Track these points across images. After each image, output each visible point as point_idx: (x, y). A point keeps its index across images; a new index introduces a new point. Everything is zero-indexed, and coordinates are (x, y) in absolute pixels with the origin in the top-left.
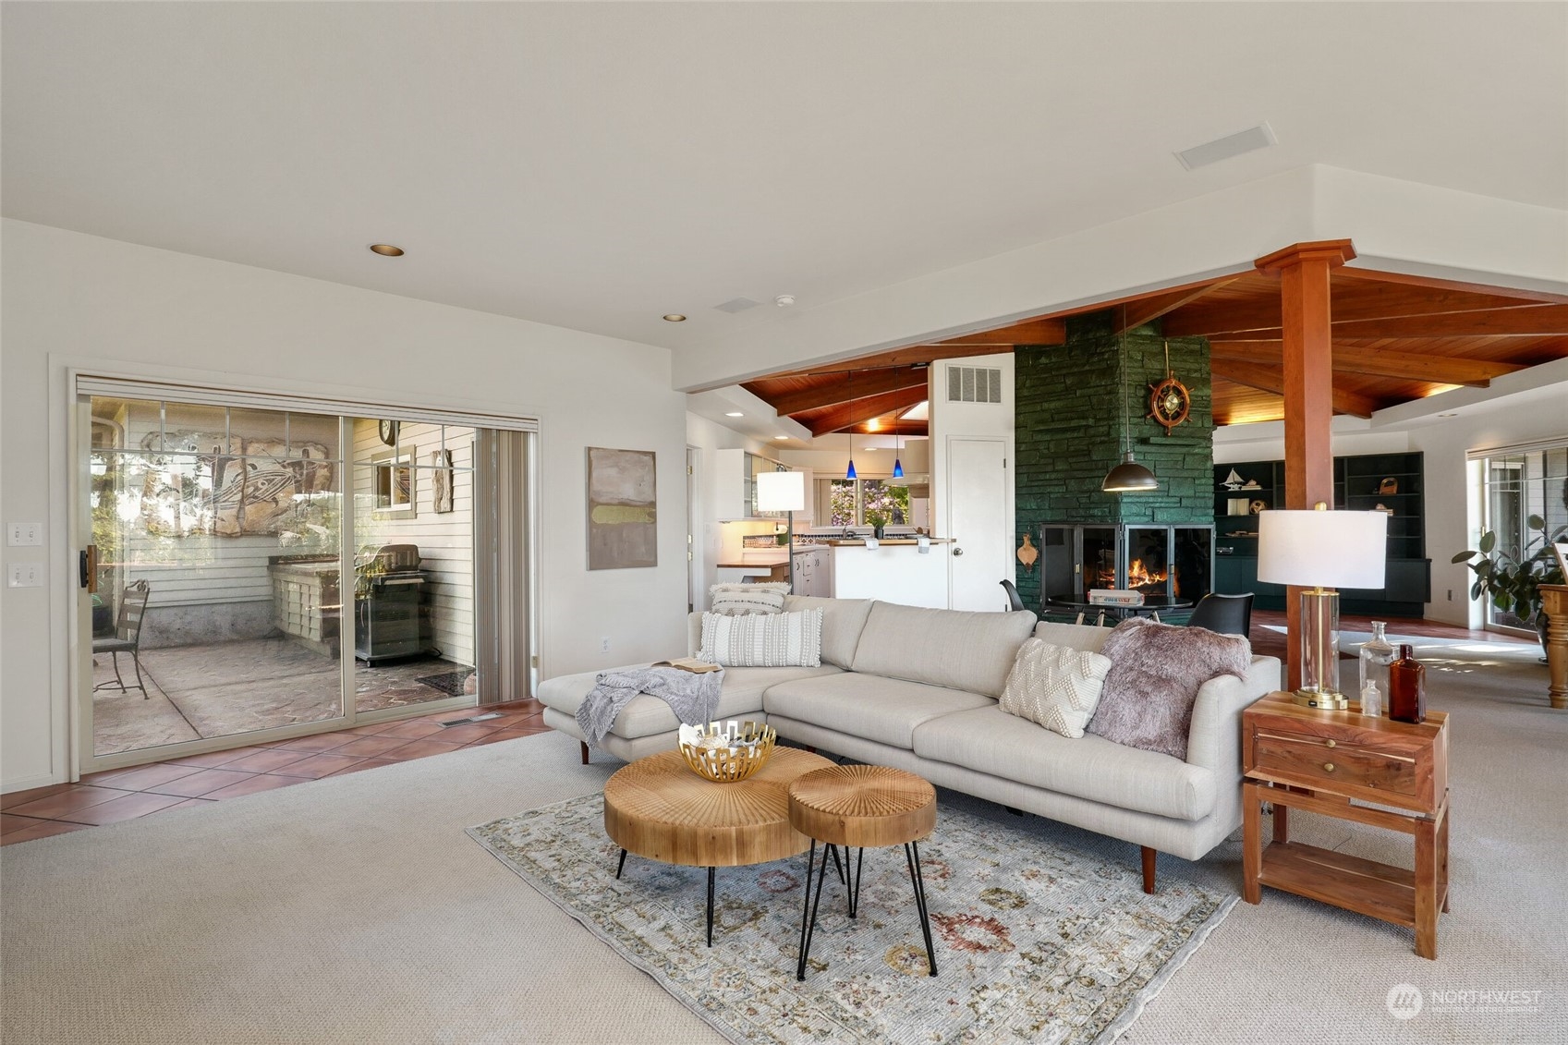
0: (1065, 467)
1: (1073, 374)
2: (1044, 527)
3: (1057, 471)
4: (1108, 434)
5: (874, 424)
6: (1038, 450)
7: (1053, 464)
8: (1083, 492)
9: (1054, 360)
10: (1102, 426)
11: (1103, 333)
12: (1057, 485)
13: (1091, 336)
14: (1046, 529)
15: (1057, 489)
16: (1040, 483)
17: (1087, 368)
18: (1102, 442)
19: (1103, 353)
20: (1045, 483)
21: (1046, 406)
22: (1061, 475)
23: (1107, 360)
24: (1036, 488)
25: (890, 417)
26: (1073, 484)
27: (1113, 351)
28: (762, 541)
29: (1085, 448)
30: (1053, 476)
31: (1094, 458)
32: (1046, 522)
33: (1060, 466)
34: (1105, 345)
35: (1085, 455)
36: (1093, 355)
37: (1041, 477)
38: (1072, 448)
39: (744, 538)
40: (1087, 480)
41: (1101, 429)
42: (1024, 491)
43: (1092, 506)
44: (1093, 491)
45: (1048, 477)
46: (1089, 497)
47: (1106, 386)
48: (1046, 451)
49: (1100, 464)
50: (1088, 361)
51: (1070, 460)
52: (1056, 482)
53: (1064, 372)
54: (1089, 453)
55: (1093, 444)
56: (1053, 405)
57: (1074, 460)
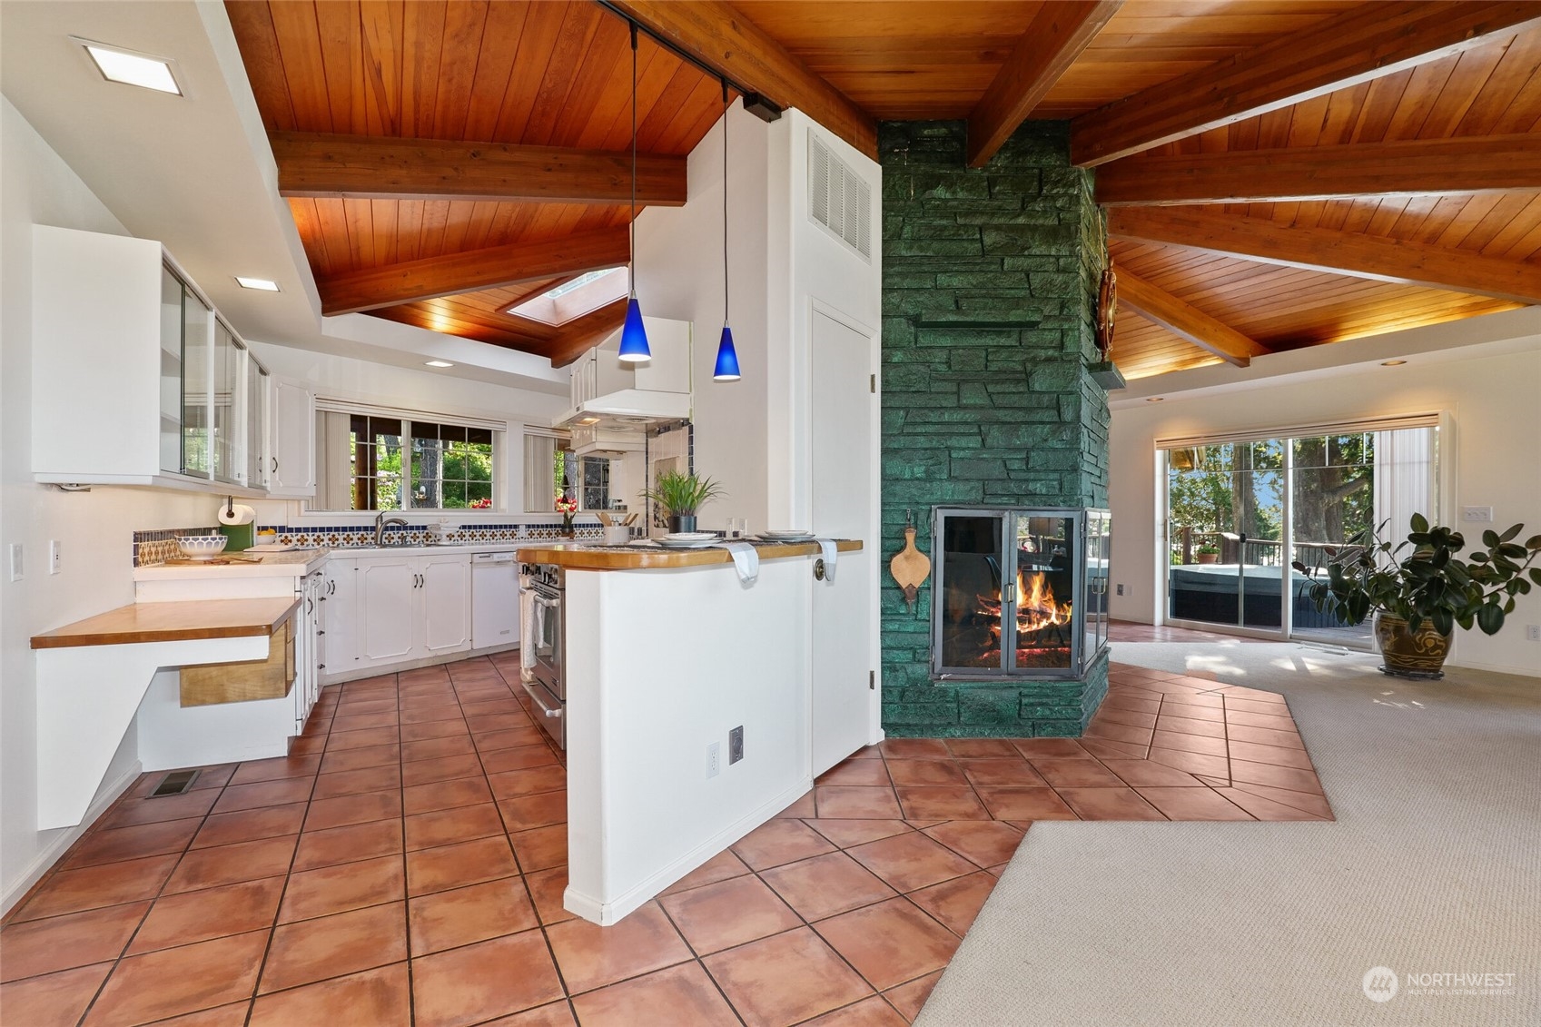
0: (981, 400)
1: (998, 228)
2: (941, 515)
3: (965, 408)
4: (1062, 346)
5: (440, 314)
6: (927, 364)
7: (958, 393)
8: (1018, 449)
9: (961, 195)
10: (1050, 330)
11: (1051, 160)
12: (963, 434)
13: (1030, 161)
14: (946, 518)
15: (963, 442)
16: (930, 429)
17: (1021, 220)
18: (1049, 360)
19: (1054, 198)
20: (944, 429)
21: (943, 280)
22: (970, 416)
23: (1061, 209)
24: (922, 439)
25: (485, 300)
26: (996, 436)
27: (1071, 196)
28: (196, 547)
29: (1019, 368)
30: (957, 416)
31: (1037, 387)
32: (943, 505)
33: (972, 397)
34: (1058, 181)
35: (1018, 381)
36: (1034, 199)
37: (933, 417)
38: (993, 367)
39: (138, 537)
40: (1023, 429)
41: (1048, 336)
42: (901, 442)
43: (1032, 476)
44: (1033, 449)
45: (946, 417)
46: (1027, 460)
47: (1058, 258)
48: (943, 368)
49: (1046, 399)
50: (1023, 208)
51: (991, 388)
52: (962, 429)
53: (979, 221)
54: (1026, 377)
55: (1035, 361)
56: (956, 282)
57: (999, 388)
